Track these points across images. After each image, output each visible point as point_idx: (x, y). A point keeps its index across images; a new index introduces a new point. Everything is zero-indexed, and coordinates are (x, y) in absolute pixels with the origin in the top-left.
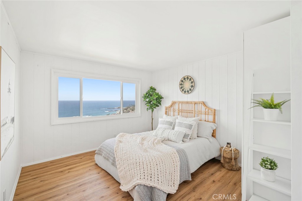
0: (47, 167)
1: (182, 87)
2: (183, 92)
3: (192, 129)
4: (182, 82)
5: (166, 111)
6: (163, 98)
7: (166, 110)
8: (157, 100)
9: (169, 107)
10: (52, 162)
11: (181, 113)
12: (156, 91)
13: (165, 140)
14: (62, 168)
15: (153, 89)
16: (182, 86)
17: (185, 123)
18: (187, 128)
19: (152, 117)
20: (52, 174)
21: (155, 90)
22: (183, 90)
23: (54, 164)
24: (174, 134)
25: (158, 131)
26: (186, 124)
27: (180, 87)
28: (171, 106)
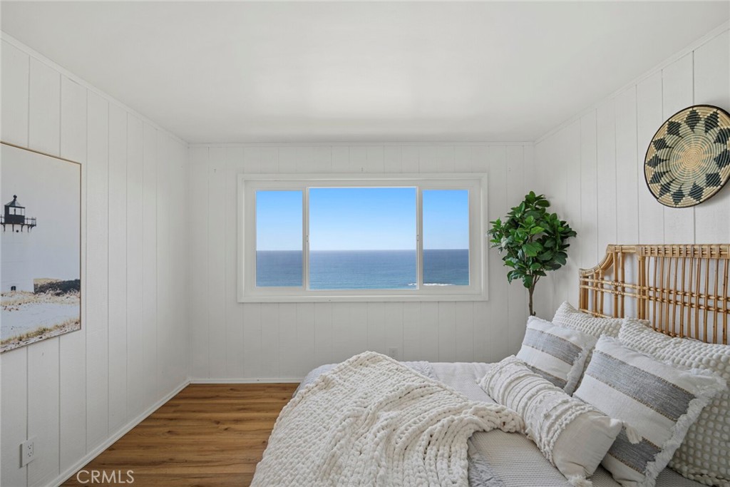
0: (217, 397)
1: (661, 175)
2: (668, 197)
3: (683, 418)
4: (658, 149)
5: (585, 291)
6: (575, 234)
7: (586, 283)
8: (543, 244)
9: (598, 274)
10: (233, 388)
11: (651, 303)
12: (549, 210)
13: (507, 427)
14: (229, 411)
15: (535, 203)
16: (659, 168)
17: (636, 370)
18: (641, 401)
19: (531, 306)
20: (201, 420)
21: (547, 204)
22: (665, 189)
23: (234, 394)
24: (547, 416)
25: (497, 375)
26: (646, 374)
27: (650, 177)
28: (606, 268)
